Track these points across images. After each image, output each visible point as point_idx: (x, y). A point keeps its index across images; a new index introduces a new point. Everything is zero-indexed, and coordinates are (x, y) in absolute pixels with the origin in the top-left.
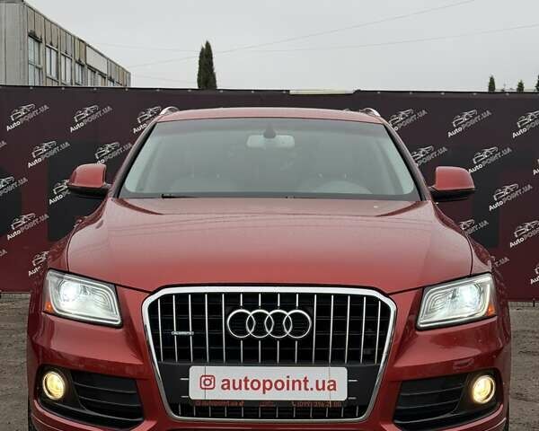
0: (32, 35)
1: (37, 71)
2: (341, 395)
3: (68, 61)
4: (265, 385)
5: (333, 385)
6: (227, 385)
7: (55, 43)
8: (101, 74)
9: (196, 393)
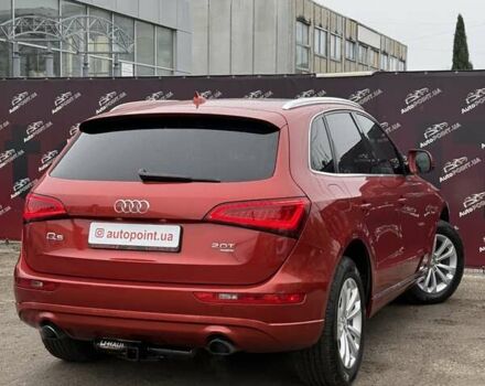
0: (301, 20)
1: (305, 51)
3: (338, 40)
7: (324, 24)
8: (373, 49)
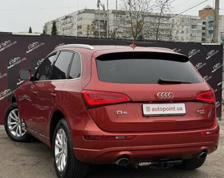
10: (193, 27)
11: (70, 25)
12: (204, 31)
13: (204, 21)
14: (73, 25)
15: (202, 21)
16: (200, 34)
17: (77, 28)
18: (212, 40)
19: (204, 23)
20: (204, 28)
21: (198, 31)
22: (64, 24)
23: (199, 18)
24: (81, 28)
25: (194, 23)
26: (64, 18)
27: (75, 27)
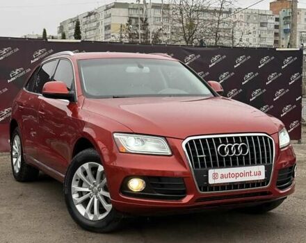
2: (263, 177)
4: (236, 175)
5: (260, 173)
6: (223, 176)
9: (211, 181)
10: (262, 25)
11: (94, 24)
12: (277, 31)
13: (277, 16)
14: (98, 24)
15: (274, 17)
16: (272, 35)
17: (104, 28)
18: (289, 44)
19: (277, 20)
20: (276, 27)
21: (269, 31)
22: (86, 23)
23: (271, 13)
24: (110, 28)
25: (264, 19)
26: (87, 15)
27: (102, 27)
